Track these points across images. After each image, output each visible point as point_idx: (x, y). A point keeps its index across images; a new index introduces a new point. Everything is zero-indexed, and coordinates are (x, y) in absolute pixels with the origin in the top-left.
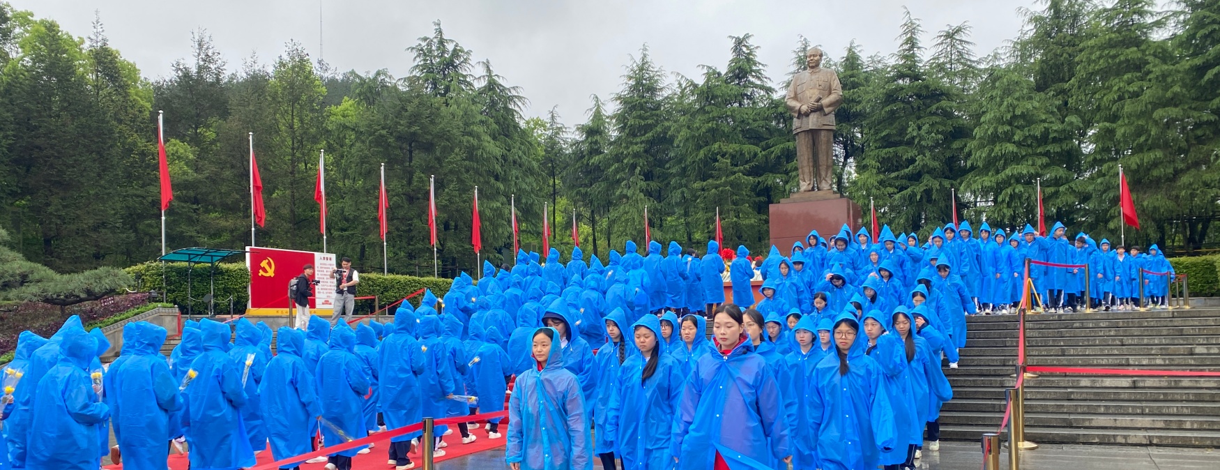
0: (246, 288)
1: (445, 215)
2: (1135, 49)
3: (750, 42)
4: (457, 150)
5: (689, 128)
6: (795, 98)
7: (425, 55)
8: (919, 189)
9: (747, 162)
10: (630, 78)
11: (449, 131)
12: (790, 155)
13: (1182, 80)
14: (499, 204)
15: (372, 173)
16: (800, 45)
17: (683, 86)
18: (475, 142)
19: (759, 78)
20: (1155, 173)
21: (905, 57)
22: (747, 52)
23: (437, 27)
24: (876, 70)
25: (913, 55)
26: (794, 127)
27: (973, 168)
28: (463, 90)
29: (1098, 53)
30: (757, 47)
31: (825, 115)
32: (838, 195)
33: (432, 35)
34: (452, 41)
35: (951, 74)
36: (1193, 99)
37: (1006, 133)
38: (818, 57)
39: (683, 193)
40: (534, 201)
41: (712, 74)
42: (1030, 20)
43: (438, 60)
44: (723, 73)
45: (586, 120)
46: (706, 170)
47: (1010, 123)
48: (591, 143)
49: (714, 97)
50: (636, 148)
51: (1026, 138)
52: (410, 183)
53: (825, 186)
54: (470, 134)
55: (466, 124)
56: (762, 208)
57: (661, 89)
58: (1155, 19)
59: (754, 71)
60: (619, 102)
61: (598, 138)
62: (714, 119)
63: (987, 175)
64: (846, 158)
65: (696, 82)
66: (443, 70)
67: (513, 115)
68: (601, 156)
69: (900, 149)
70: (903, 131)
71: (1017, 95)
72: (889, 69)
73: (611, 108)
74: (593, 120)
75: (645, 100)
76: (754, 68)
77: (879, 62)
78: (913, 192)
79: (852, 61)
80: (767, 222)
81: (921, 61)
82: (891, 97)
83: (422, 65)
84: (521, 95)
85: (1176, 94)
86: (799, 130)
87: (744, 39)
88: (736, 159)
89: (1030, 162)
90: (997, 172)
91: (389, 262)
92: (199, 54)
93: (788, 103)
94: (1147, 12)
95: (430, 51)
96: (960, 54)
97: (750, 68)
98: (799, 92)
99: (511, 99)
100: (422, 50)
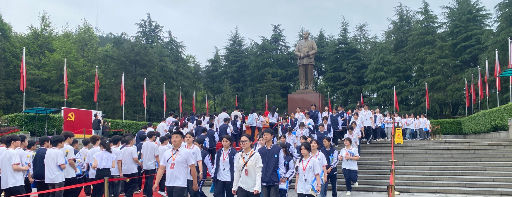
0: (62, 125)
1: (150, 95)
2: (431, 36)
3: (280, 27)
4: (156, 67)
5: (255, 62)
6: (299, 51)
7: (143, 27)
8: (347, 89)
9: (279, 76)
10: (231, 40)
11: (152, 59)
12: (296, 74)
13: (449, 49)
14: (174, 90)
15: (119, 77)
16: (300, 30)
17: (253, 45)
18: (164, 64)
19: (284, 43)
20: (438, 85)
21: (342, 36)
22: (279, 31)
23: (148, 16)
24: (331, 41)
25: (346, 35)
26: (298, 63)
27: (368, 82)
28: (159, 42)
29: (417, 37)
30: (283, 30)
31: (310, 58)
32: (315, 91)
33: (146, 18)
34: (155, 21)
35: (360, 43)
36: (453, 56)
37: (380, 68)
38: (308, 35)
39: (252, 89)
40: (189, 90)
41: (265, 40)
42: (392, 23)
43: (148, 29)
44: (269, 40)
45: (212, 57)
46: (261, 79)
47: (382, 64)
48: (214, 67)
49: (266, 50)
50: (233, 69)
51: (388, 70)
52: (135, 81)
53: (310, 87)
54: (162, 61)
55: (160, 57)
56: (285, 96)
57: (243, 46)
58: (439, 24)
59: (282, 40)
60: (226, 50)
61: (217, 64)
62: (265, 59)
63: (373, 85)
64: (319, 76)
65: (258, 43)
66: (151, 34)
67: (181, 54)
68: (218, 72)
69: (340, 73)
70: (341, 66)
71: (385, 53)
72: (336, 40)
73: (222, 52)
74: (214, 57)
75: (237, 49)
76: (282, 38)
77: (332, 37)
78: (345, 90)
79: (321, 36)
80: (286, 101)
81: (349, 38)
82: (337, 52)
83: (141, 31)
84: (184, 45)
85: (446, 54)
86: (300, 64)
87: (277, 26)
88: (274, 75)
89: (390, 79)
90: (378, 83)
91: (125, 115)
92: (42, 23)
93: (296, 53)
94: (435, 22)
95: (145, 25)
96: (364, 36)
97: (280, 38)
98: (300, 49)
99: (180, 47)
100: (142, 25)
